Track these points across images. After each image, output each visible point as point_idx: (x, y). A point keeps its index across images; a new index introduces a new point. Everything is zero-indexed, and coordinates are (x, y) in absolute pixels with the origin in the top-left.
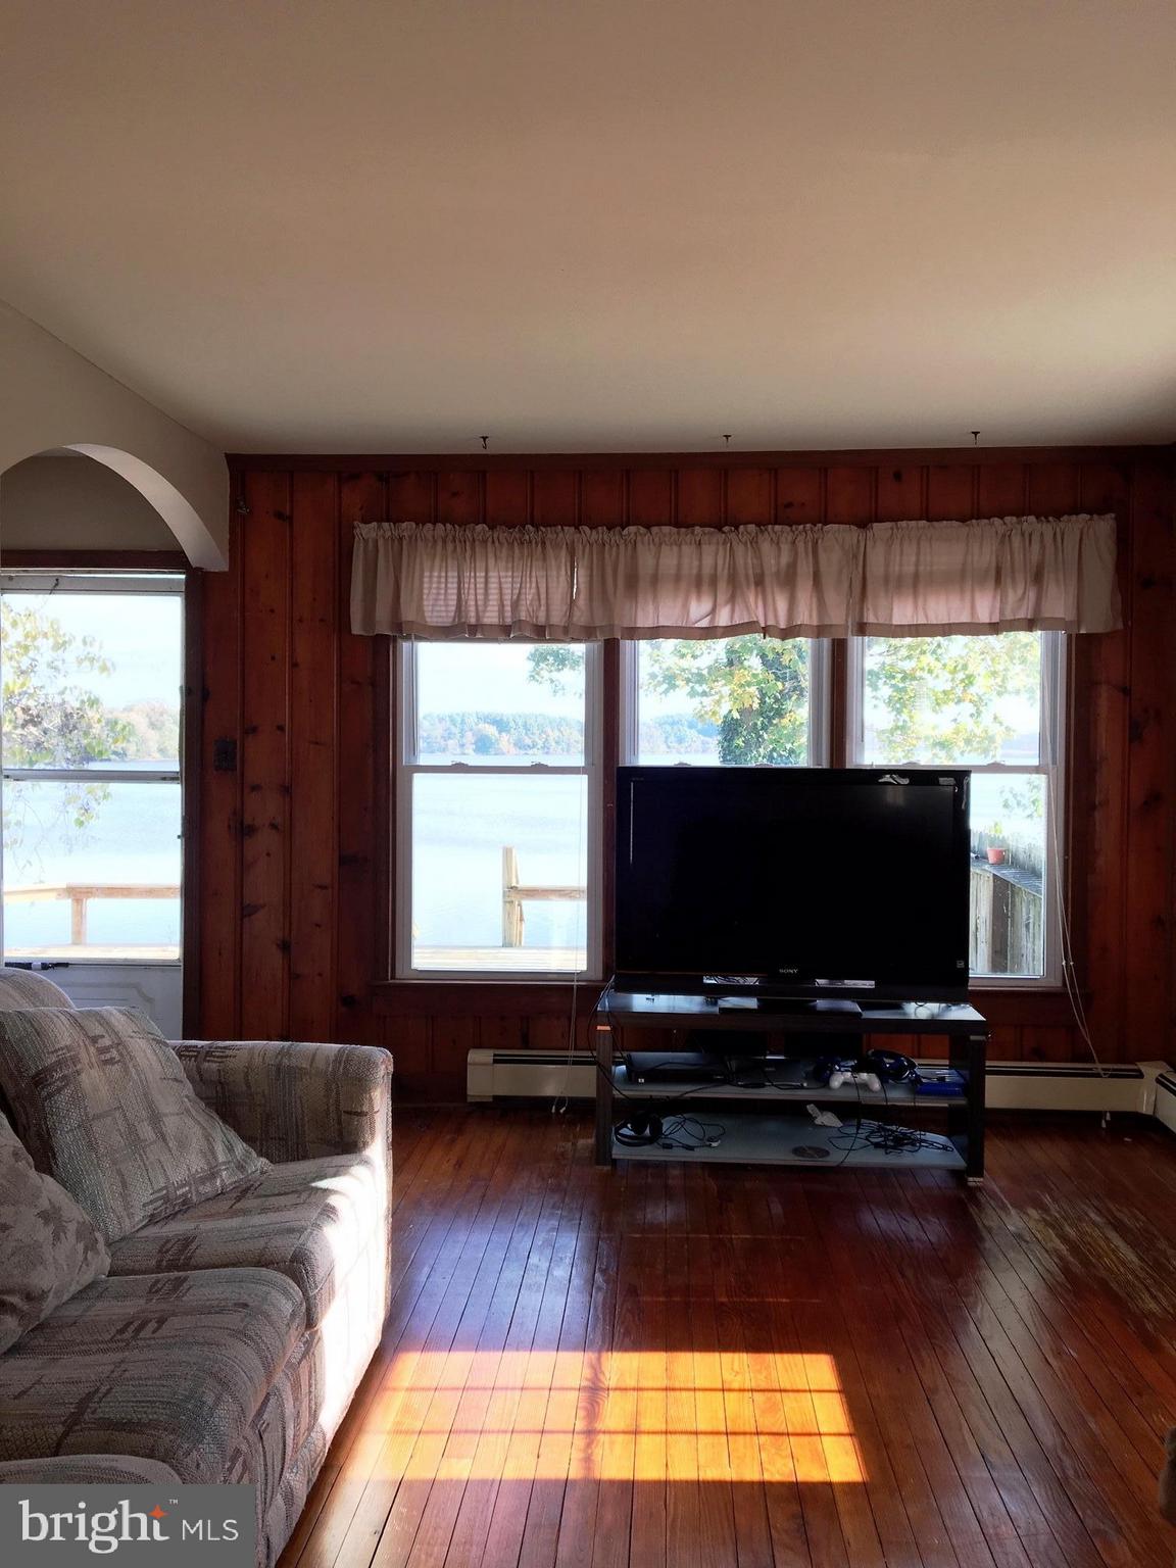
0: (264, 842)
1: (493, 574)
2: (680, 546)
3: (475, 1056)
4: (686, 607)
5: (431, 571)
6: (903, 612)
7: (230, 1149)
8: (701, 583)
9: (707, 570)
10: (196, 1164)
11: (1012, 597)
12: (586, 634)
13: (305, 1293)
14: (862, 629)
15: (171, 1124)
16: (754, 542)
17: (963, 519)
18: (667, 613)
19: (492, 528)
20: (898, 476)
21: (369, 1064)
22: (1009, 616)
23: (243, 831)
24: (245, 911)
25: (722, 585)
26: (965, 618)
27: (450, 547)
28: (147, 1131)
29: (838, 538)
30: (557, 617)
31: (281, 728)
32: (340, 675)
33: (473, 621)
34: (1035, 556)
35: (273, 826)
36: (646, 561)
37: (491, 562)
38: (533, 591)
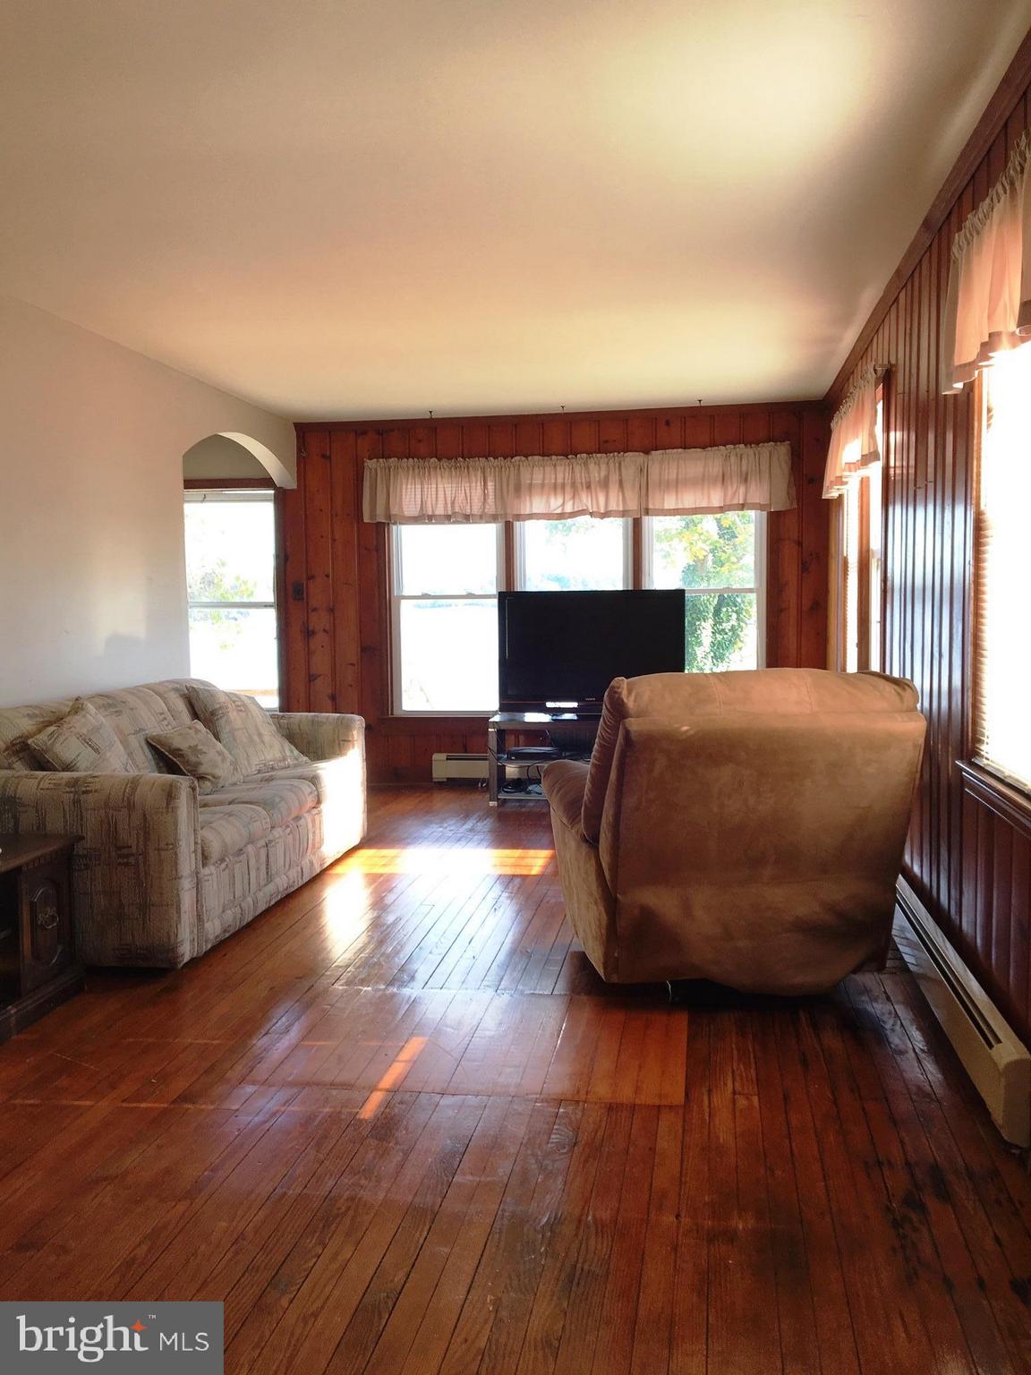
0: (320, 640)
1: (440, 486)
2: (544, 467)
3: (436, 756)
4: (548, 502)
5: (407, 485)
6: (670, 502)
7: (292, 751)
8: (557, 488)
9: (560, 481)
10: (278, 755)
11: (730, 492)
12: (494, 518)
14: (647, 512)
15: (267, 738)
16: (586, 464)
17: (704, 447)
18: (538, 504)
19: (439, 460)
20: (668, 423)
21: (352, 720)
22: (728, 503)
23: (309, 634)
24: (311, 678)
25: (568, 489)
26: (704, 504)
27: (417, 471)
28: (256, 738)
29: (632, 460)
30: (476, 510)
31: (327, 576)
32: (358, 547)
33: (430, 513)
34: (744, 468)
35: (325, 631)
36: (525, 478)
37: (439, 479)
38: (463, 495)
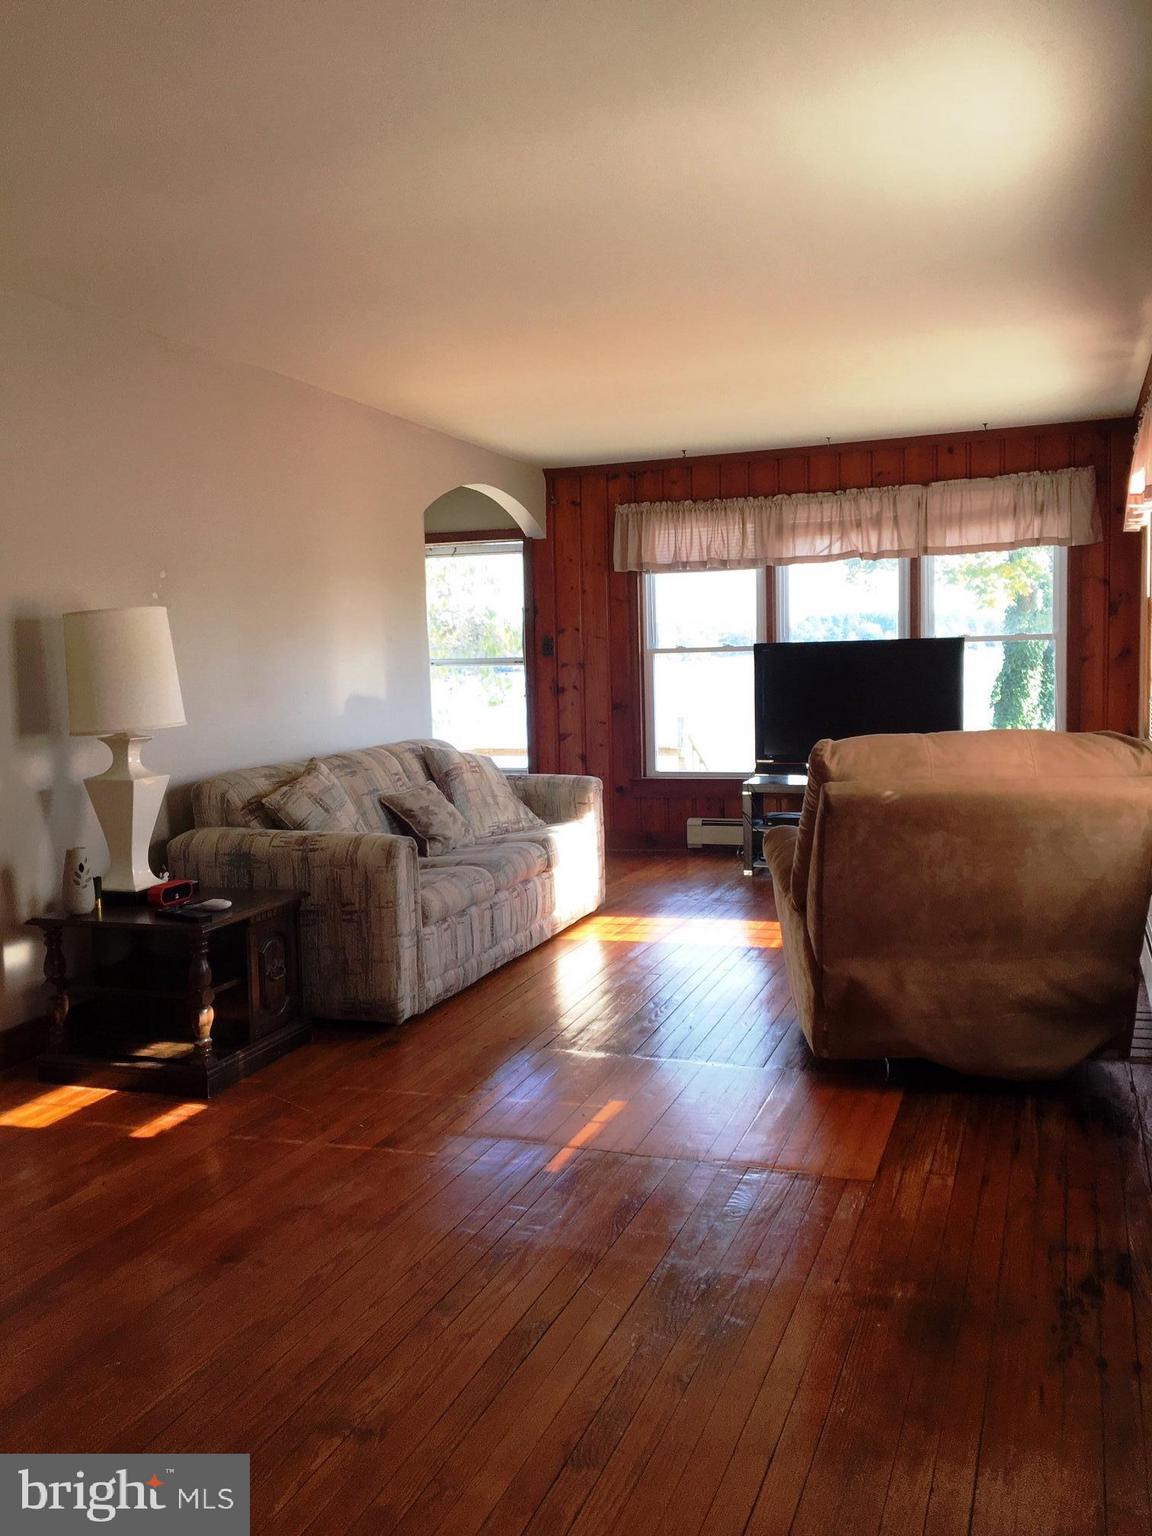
0: (570, 697)
1: (695, 530)
2: (809, 504)
3: (690, 821)
4: (813, 543)
5: (660, 531)
6: (952, 538)
7: (527, 814)
8: (823, 528)
9: (826, 520)
10: (512, 817)
11: (1023, 525)
12: (752, 563)
13: (547, 853)
14: (926, 551)
15: (501, 800)
16: (856, 500)
17: (992, 477)
18: (801, 547)
19: (694, 501)
20: (950, 451)
21: (588, 782)
22: (1021, 538)
23: (559, 691)
24: (562, 738)
25: (836, 528)
26: (993, 540)
27: (670, 515)
28: (490, 800)
29: (909, 493)
30: (734, 555)
31: (577, 630)
32: (609, 597)
33: (685, 560)
34: (1040, 499)
35: (575, 687)
36: (788, 517)
37: (694, 524)
38: (720, 538)
